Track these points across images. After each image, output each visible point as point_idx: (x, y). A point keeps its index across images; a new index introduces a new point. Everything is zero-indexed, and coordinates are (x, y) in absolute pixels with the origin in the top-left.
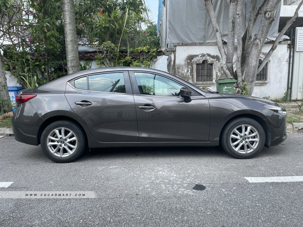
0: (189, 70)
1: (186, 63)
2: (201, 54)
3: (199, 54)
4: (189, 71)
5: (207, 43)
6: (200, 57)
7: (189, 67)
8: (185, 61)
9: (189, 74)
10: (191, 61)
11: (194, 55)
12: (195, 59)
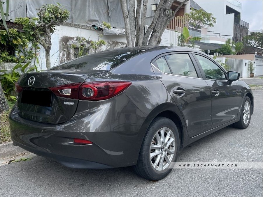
0: (65, 54)
1: (61, 45)
2: (76, 37)
3: (74, 37)
4: (65, 56)
5: (82, 26)
6: (76, 40)
7: (65, 50)
8: (60, 43)
9: (65, 59)
10: (66, 43)
11: (69, 37)
12: (70, 42)
